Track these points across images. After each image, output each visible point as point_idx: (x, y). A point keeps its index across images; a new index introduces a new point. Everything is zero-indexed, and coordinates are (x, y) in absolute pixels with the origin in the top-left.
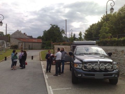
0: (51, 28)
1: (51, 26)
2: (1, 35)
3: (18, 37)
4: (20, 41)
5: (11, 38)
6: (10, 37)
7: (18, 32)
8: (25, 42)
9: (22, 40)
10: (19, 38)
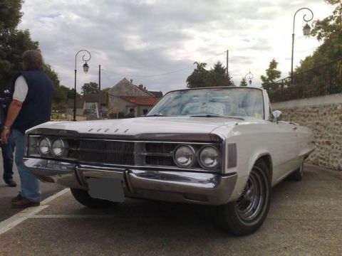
0: (195, 70)
1: (196, 67)
2: (93, 90)
3: (125, 95)
4: (129, 104)
5: (110, 96)
6: (108, 95)
7: (125, 84)
8: (139, 105)
9: (134, 101)
10: (127, 97)
